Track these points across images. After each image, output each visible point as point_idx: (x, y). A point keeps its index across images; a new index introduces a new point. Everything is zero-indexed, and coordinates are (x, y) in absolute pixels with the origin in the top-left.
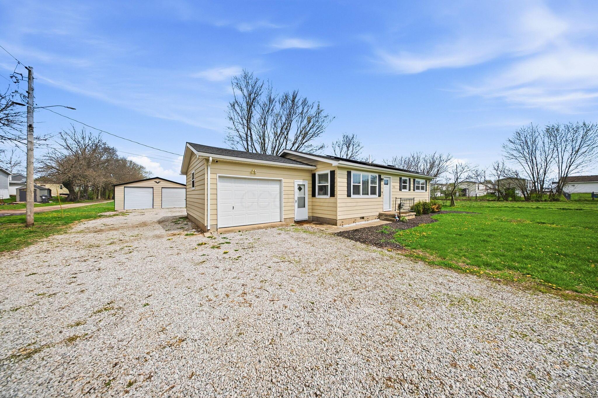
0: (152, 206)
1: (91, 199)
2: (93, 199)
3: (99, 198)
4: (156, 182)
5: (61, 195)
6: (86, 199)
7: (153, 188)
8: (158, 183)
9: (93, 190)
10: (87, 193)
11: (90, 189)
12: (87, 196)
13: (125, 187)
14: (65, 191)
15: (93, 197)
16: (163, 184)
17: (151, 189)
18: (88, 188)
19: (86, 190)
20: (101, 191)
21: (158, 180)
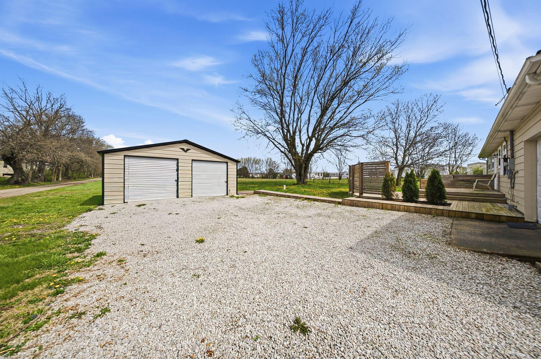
0: (175, 195)
1: (48, 181)
2: (51, 181)
3: (60, 179)
4: (183, 149)
5: (5, 176)
6: (41, 181)
7: (178, 159)
8: (186, 151)
9: (51, 170)
10: (43, 173)
11: (47, 168)
12: (43, 178)
13: (125, 156)
14: (10, 170)
15: (51, 178)
16: (195, 153)
17: (175, 162)
18: (44, 167)
19: (41, 170)
20: (63, 171)
21: (185, 147)
